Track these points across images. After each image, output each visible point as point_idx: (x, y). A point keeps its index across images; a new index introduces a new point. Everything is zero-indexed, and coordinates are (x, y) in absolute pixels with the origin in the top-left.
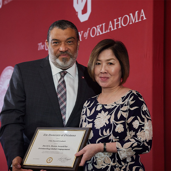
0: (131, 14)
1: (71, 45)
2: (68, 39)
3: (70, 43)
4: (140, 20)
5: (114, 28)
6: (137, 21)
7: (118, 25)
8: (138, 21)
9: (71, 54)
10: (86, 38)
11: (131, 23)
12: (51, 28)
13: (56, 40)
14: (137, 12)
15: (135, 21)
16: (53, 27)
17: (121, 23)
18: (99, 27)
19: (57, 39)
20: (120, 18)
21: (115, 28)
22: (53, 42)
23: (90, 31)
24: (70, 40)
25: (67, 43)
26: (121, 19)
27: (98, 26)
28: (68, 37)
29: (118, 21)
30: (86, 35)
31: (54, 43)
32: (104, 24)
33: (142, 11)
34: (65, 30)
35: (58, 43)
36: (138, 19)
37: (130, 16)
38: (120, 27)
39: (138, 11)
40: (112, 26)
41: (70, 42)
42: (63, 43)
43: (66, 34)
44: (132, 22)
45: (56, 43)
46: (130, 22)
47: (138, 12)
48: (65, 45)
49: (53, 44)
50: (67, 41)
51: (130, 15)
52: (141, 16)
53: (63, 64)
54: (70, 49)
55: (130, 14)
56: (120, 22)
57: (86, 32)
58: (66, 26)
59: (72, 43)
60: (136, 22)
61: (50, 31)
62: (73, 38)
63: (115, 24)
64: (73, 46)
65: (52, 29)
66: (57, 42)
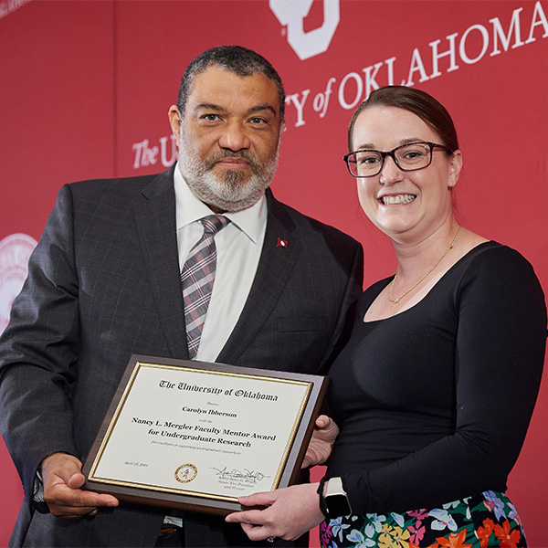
0: (496, 22)
1: (262, 133)
2: (254, 110)
3: (256, 125)
4: (531, 39)
5: (429, 72)
6: (519, 43)
7: (444, 63)
8: (522, 44)
9: (256, 161)
10: (322, 115)
11: (496, 52)
12: (196, 67)
13: (214, 107)
14: (516, 14)
15: (513, 41)
16: (205, 65)
17: (456, 51)
18: (372, 72)
19: (217, 103)
20: (452, 38)
21: (436, 73)
22: (201, 113)
23: (335, 88)
24: (257, 114)
25: (249, 121)
26: (457, 41)
27: (367, 70)
28: (255, 104)
29: (444, 46)
30: (322, 102)
31: (203, 117)
32: (390, 62)
33: (538, 6)
34: (246, 78)
35: (217, 119)
36: (524, 37)
37: (490, 28)
38: (453, 67)
39: (521, 9)
40: (421, 67)
41: (256, 120)
42: (234, 119)
43: (248, 93)
44: (500, 46)
45: (211, 117)
46: (491, 48)
47: (520, 13)
48: (241, 127)
49: (201, 121)
50: (250, 117)
51: (492, 24)
52: (534, 24)
53: (228, 190)
54: (254, 146)
55: (491, 21)
56: (452, 52)
57: (323, 91)
58: (253, 66)
59: (265, 125)
60: (514, 47)
61: (191, 75)
62: (269, 107)
63: (436, 57)
64: (266, 134)
65: (199, 71)
66: (214, 114)
